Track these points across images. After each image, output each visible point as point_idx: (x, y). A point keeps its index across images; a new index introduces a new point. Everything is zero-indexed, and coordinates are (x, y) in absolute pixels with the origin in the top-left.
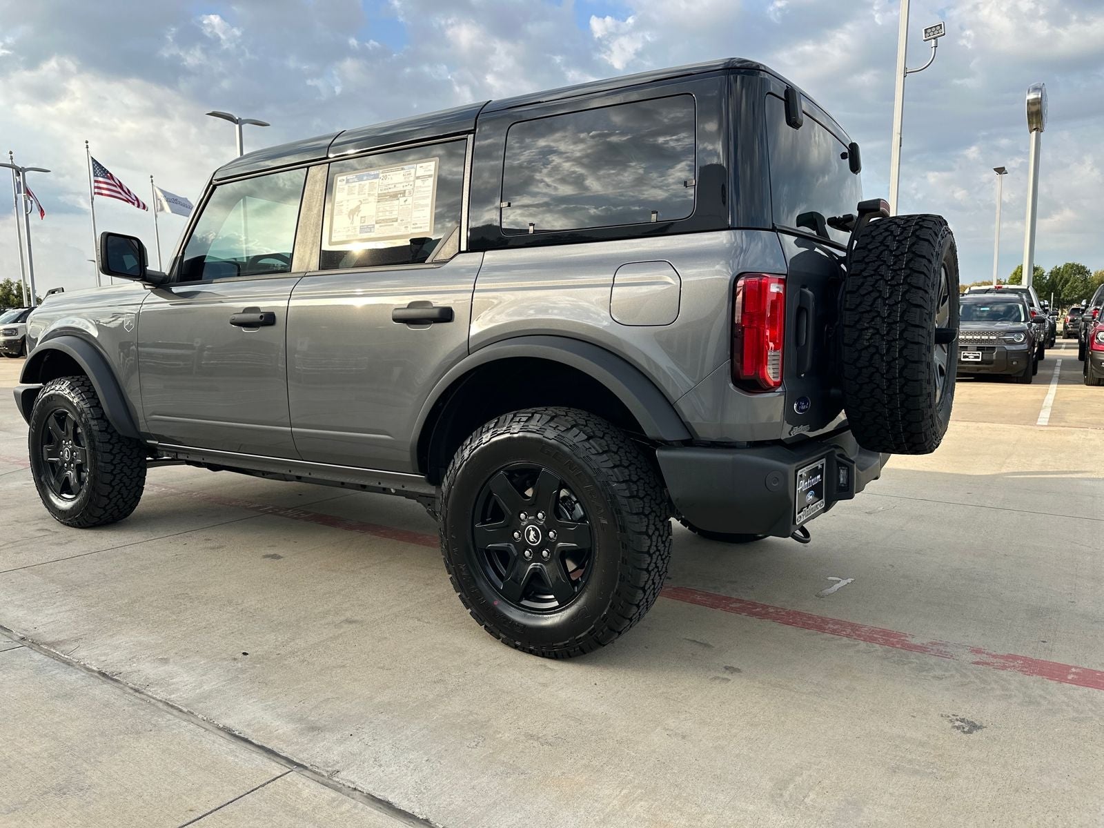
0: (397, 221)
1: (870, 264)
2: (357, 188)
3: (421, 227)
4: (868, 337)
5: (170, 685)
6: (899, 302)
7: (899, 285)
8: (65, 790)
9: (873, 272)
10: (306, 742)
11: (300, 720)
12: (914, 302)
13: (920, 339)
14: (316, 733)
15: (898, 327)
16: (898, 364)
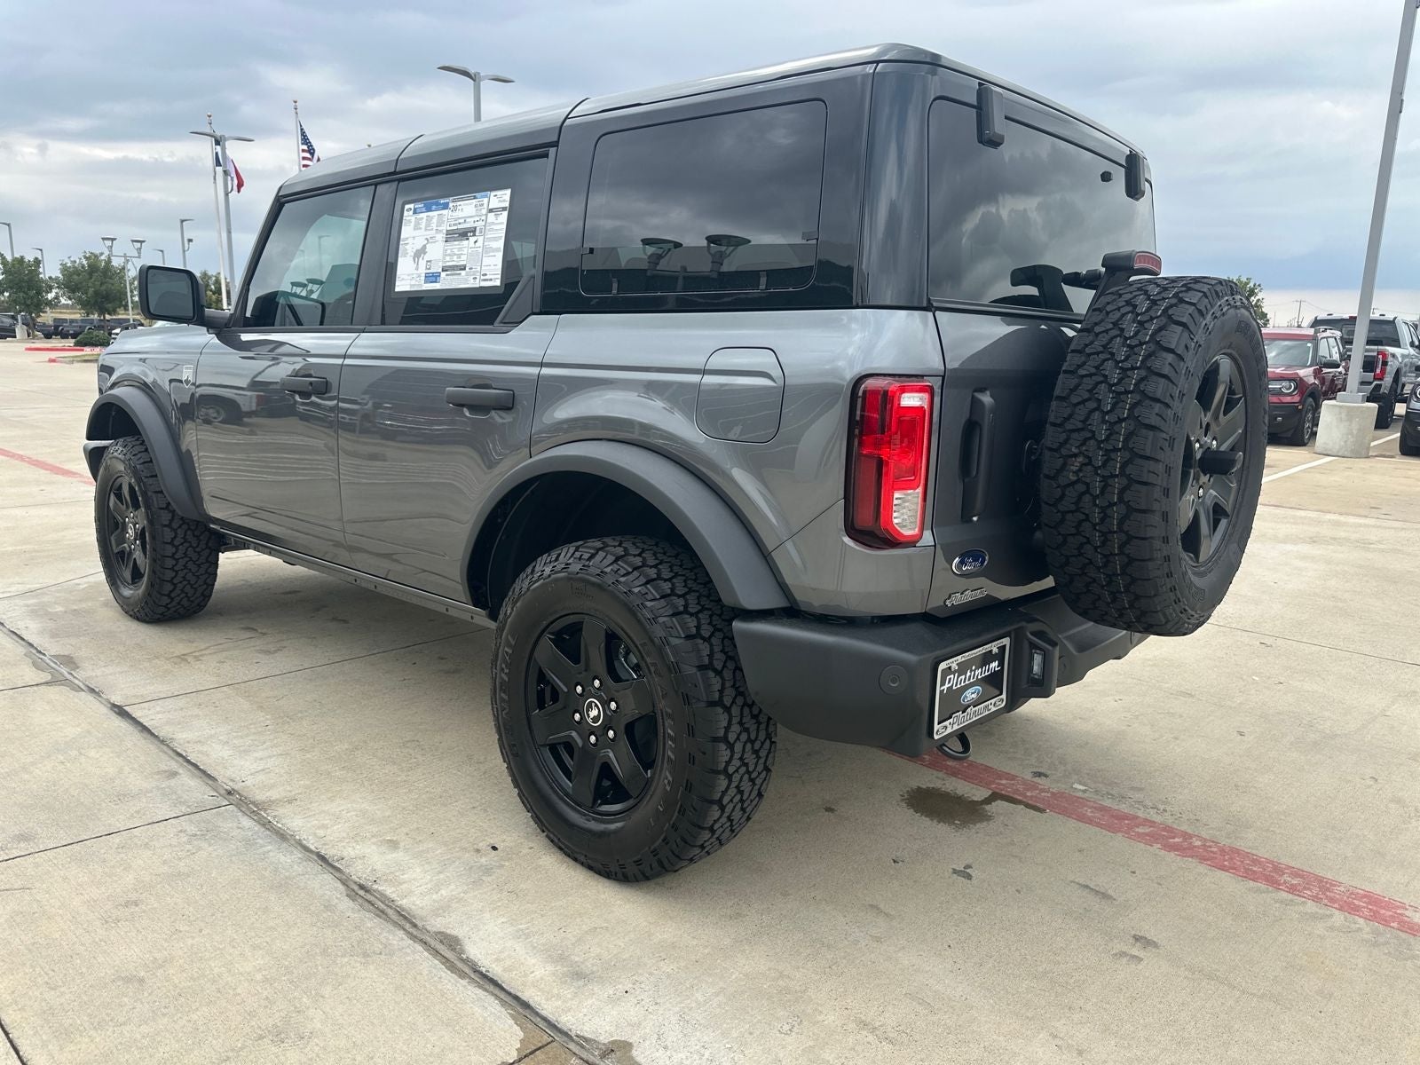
0: (465, 269)
1: (1092, 357)
2: (424, 220)
3: (491, 280)
4: (1074, 468)
5: (401, 884)
6: (1124, 420)
7: (1127, 392)
8: (283, 1036)
9: (1093, 370)
10: (569, 996)
11: (561, 959)
12: (1147, 421)
13: (1152, 478)
14: (581, 983)
15: (1119, 458)
16: (1116, 513)
